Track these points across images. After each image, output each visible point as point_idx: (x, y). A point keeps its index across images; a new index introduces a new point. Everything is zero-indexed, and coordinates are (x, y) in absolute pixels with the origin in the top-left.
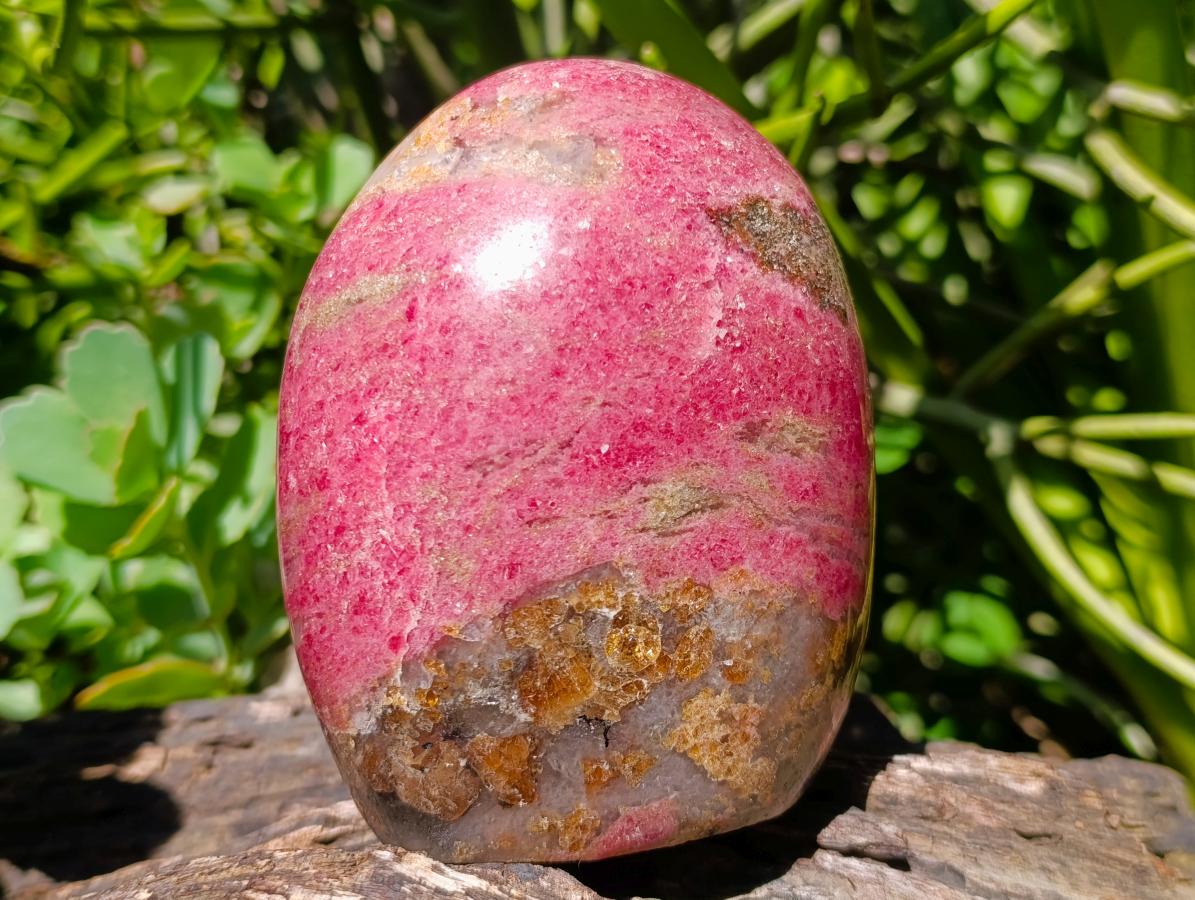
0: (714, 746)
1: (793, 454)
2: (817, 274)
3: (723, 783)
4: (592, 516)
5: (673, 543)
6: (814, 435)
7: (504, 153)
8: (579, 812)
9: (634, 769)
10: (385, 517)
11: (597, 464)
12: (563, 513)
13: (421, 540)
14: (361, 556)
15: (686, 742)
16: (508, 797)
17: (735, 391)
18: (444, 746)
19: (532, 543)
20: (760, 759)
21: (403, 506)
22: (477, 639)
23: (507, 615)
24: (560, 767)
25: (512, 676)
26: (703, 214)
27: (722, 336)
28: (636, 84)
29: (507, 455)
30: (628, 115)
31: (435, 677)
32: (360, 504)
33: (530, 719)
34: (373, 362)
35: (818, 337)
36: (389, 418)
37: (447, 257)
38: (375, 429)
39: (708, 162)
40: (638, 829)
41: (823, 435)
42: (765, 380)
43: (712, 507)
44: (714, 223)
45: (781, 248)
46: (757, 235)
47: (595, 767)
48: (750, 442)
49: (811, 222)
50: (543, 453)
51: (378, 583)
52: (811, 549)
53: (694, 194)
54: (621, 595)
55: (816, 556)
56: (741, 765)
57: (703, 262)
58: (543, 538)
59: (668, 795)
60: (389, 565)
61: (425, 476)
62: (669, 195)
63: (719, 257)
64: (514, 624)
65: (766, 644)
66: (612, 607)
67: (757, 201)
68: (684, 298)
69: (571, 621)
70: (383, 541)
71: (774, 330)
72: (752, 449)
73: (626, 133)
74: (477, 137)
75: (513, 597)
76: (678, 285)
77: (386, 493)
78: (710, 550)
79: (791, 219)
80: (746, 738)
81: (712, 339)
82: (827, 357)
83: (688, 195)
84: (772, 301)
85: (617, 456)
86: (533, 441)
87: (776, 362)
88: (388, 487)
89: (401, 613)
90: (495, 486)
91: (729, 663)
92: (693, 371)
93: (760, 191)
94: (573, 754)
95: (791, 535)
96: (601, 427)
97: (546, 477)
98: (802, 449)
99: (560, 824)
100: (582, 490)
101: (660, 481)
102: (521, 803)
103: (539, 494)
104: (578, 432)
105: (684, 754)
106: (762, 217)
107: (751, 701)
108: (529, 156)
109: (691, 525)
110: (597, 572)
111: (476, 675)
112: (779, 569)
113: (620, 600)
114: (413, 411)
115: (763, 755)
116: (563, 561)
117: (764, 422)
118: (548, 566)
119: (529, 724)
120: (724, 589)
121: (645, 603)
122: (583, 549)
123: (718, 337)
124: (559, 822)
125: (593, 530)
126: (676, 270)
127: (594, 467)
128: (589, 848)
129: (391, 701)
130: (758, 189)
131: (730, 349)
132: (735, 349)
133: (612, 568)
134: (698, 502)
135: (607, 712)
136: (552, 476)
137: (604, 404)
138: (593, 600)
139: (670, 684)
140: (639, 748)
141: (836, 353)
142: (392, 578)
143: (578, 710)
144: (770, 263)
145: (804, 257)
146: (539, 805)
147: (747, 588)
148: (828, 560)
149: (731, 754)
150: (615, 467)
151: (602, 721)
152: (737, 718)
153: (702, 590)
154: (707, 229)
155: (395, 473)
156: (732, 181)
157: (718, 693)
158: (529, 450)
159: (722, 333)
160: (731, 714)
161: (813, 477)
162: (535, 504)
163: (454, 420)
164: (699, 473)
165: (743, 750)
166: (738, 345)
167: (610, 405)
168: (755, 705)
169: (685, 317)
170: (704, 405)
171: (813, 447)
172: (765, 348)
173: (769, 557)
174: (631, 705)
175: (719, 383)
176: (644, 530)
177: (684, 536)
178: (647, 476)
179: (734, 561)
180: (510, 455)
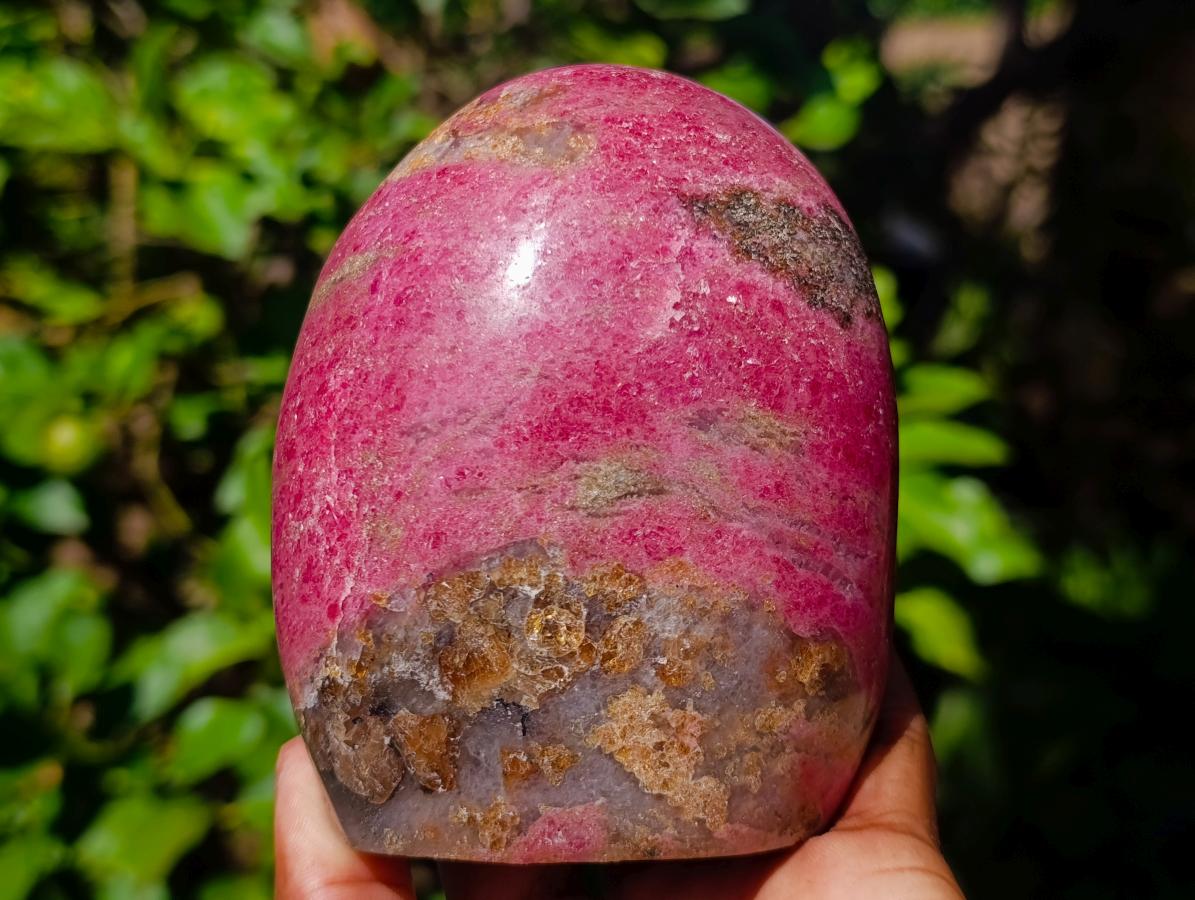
0: (644, 753)
1: (754, 449)
2: (810, 270)
3: (660, 797)
4: (520, 490)
5: (603, 524)
6: (783, 432)
7: (487, 139)
8: (497, 805)
9: (553, 764)
10: (331, 484)
11: (527, 436)
12: (490, 485)
13: (358, 506)
14: (311, 521)
15: (612, 742)
16: (429, 781)
17: (687, 375)
18: (371, 721)
19: (457, 513)
20: (705, 778)
21: (346, 471)
22: (402, 610)
23: (430, 586)
24: (479, 754)
25: (435, 650)
26: (674, 199)
27: (678, 318)
28: (637, 80)
29: (440, 422)
30: (616, 105)
31: (364, 646)
32: (314, 470)
33: (449, 698)
34: (339, 335)
35: (800, 334)
36: (344, 386)
37: (413, 232)
38: (331, 398)
39: (692, 151)
40: (560, 833)
41: (794, 434)
42: (725, 368)
43: (651, 492)
44: (685, 208)
45: (767, 239)
46: (737, 224)
47: (511, 756)
48: (700, 429)
49: (816, 221)
50: (476, 422)
51: (321, 549)
52: (770, 552)
53: (666, 179)
54: (544, 574)
55: (776, 560)
56: (679, 780)
57: (666, 244)
58: (469, 508)
59: (594, 801)
60: (331, 530)
61: (366, 442)
62: (639, 177)
63: (686, 241)
64: (436, 595)
65: (710, 647)
66: (533, 585)
67: (744, 193)
68: (638, 277)
69: (491, 597)
70: (328, 507)
71: (743, 318)
72: (702, 436)
73: (607, 120)
74: (470, 128)
75: (437, 567)
76: (633, 264)
77: (333, 458)
78: (645, 536)
79: (785, 213)
80: (684, 749)
81: (666, 320)
82: (811, 357)
83: (660, 178)
84: (744, 289)
85: (550, 431)
86: (466, 410)
87: (741, 350)
88: (336, 453)
89: (338, 580)
90: (426, 453)
91: (663, 661)
92: (640, 350)
93: (751, 183)
94: (491, 741)
95: (744, 532)
96: (535, 399)
97: (477, 447)
98: (766, 445)
99: (479, 817)
100: (511, 463)
101: (594, 460)
102: (440, 789)
103: (468, 464)
104: (511, 403)
105: (611, 756)
106: (747, 207)
107: (690, 708)
108: (508, 142)
109: (626, 508)
110: (521, 548)
111: (401, 647)
112: (726, 567)
113: (543, 579)
114: (363, 376)
115: (708, 773)
116: (487, 534)
117: (720, 411)
118: (471, 538)
119: (447, 702)
120: (658, 578)
121: (568, 584)
122: (506, 525)
123: (672, 319)
124: (478, 815)
125: (518, 503)
126: (634, 249)
127: (525, 439)
128: (511, 849)
129: (328, 672)
130: (752, 181)
131: (686, 333)
132: (692, 333)
133: (537, 545)
134: (635, 485)
135: (525, 697)
136: (481, 446)
137: (540, 376)
138: (515, 577)
139: (594, 676)
140: (561, 741)
141: (826, 354)
142: (333, 543)
143: (495, 692)
144: (748, 252)
145: (794, 252)
146: (459, 793)
147: (686, 582)
148: (792, 568)
149: (667, 765)
150: (546, 440)
151: (519, 706)
152: (674, 725)
153: (633, 576)
154: (676, 213)
155: (343, 440)
156: (715, 171)
157: (650, 692)
158: (462, 418)
159: (679, 316)
160: (666, 719)
161: (777, 476)
162: (463, 474)
163: (395, 387)
164: (637, 455)
165: (682, 763)
166: (696, 329)
167: (546, 378)
168: (695, 713)
169: (638, 295)
170: (649, 385)
171: (780, 444)
172: (729, 335)
173: (714, 553)
174: (551, 693)
175: (669, 365)
176: (572, 508)
177: (616, 519)
178: (581, 453)
179: (671, 551)
180: (443, 423)
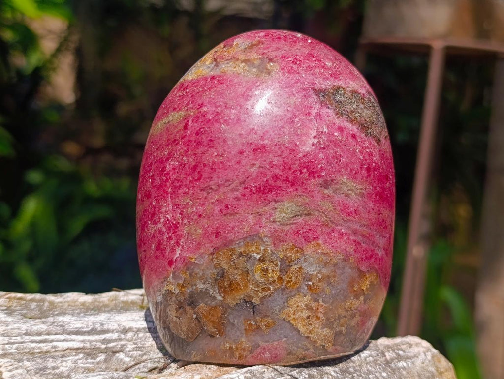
0: (303, 320)
1: (346, 196)
2: (365, 121)
3: (308, 337)
4: (252, 214)
5: (287, 228)
6: (357, 189)
7: (231, 64)
8: (242, 342)
9: (266, 326)
10: (169, 210)
11: (255, 192)
12: (240, 212)
13: (182, 220)
14: (160, 225)
15: (290, 316)
16: (213, 332)
17: (319, 166)
18: (188, 308)
19: (226, 223)
20: (326, 329)
21: (176, 205)
22: (202, 263)
23: (214, 253)
24: (234, 322)
25: (216, 280)
26: (312, 91)
27: (315, 142)
28: (292, 39)
29: (218, 186)
30: (285, 50)
31: (185, 278)
32: (161, 204)
33: (222, 299)
34: (170, 147)
35: (363, 147)
36: (174, 169)
37: (202, 104)
38: (168, 174)
39: (317, 70)
40: (268, 353)
41: (361, 189)
42: (334, 163)
43: (306, 215)
44: (317, 95)
45: (348, 108)
46: (337, 102)
47: (249, 322)
48: (325, 188)
49: (366, 99)
50: (233, 186)
51: (165, 237)
52: (352, 238)
53: (308, 83)
54: (262, 249)
55: (355, 241)
56: (316, 330)
57: (309, 110)
58: (230, 221)
59: (282, 340)
60: (169, 230)
61: (185, 193)
62: (297, 82)
63: (318, 109)
64: (217, 257)
65: (329, 277)
66: (258, 253)
67: (339, 88)
68: (299, 125)
69: (240, 258)
70: (168, 220)
71: (341, 142)
72: (326, 191)
73: (282, 57)
74: (222, 58)
75: (217, 246)
76: (297, 120)
77: (170, 199)
78: (303, 233)
79: (355, 97)
80: (318, 318)
81: (311, 143)
82: (367, 157)
83: (306, 83)
84: (341, 129)
85: (264, 189)
86: (229, 181)
87: (340, 155)
88: (171, 197)
89: (173, 250)
90: (212, 198)
91: (310, 283)
92: (301, 156)
93: (341, 84)
94: (240, 316)
95: (343, 230)
96: (258, 176)
97: (233, 196)
98: (350, 194)
99: (234, 347)
100: (248, 203)
101: (282, 201)
102: (218, 336)
103: (230, 203)
104: (248, 178)
105: (289, 322)
106: (341, 95)
107: (321, 302)
108: (241, 65)
109: (296, 221)
110: (253, 237)
111: (201, 278)
112: (336, 245)
113: (262, 251)
114: (183, 165)
115: (327, 327)
116: (238, 232)
117: (332, 180)
118: (232, 234)
119: (222, 301)
120: (309, 250)
121: (273, 253)
122: (246, 229)
123: (313, 143)
124: (234, 346)
125: (251, 219)
126: (297, 113)
127: (254, 193)
128: (247, 359)
129: (168, 288)
130: (341, 83)
131: (319, 148)
132: (321, 148)
133: (259, 237)
134: (299, 212)
135: (254, 299)
136: (236, 196)
137: (260, 167)
138: (250, 250)
139: (283, 290)
140: (268, 316)
141: (372, 155)
142: (170, 235)
143: (242, 297)
144: (342, 114)
145: (359, 113)
146: (226, 337)
147: (320, 251)
148: (361, 244)
149: (311, 325)
150: (263, 194)
151: (252, 302)
152: (314, 309)
153: (299, 249)
154: (313, 98)
155: (174, 192)
156: (328, 79)
157: (305, 296)
158: (227, 184)
159: (316, 141)
160: (311, 306)
161: (355, 206)
162: (228, 207)
163: (197, 170)
164: (300, 199)
165: (317, 324)
166: (323, 146)
167: (262, 167)
168: (323, 304)
169: (299, 133)
170: (305, 170)
171: (356, 194)
172: (335, 149)
173: (331, 239)
174: (264, 298)
175: (312, 162)
176: (274, 221)
177: (292, 226)
178: (277, 199)
179: (314, 239)
180: (219, 186)
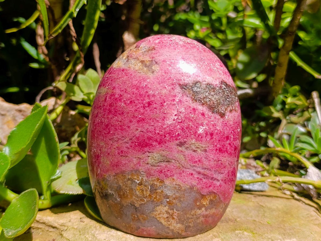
0: (164, 219)
1: (193, 151)
2: (214, 103)
3: (168, 227)
4: (135, 158)
5: (155, 168)
6: (202, 147)
8: (131, 224)
9: (143, 219)
10: (95, 146)
12: (128, 156)
13: (100, 154)
14: (92, 153)
15: (156, 216)
16: (117, 216)
17: (177, 133)
18: (105, 200)
19: (121, 161)
20: (179, 224)
21: (98, 145)
22: (110, 179)
23: (115, 176)
24: (127, 213)
25: (117, 190)
26: (178, 86)
27: (176, 119)
30: (167, 56)
31: (103, 185)
32: (92, 142)
33: (120, 201)
34: (98, 109)
35: (209, 121)
36: (98, 123)
37: (114, 87)
38: (96, 125)
40: (145, 232)
41: (205, 147)
42: (187, 131)
43: (167, 161)
44: (180, 88)
45: (201, 96)
46: (194, 92)
47: (133, 216)
48: (180, 147)
49: (217, 88)
50: (125, 140)
51: (94, 160)
52: (196, 176)
54: (140, 178)
55: (198, 178)
56: (173, 224)
57: (174, 98)
58: (124, 160)
59: (152, 227)
60: (95, 157)
61: (102, 139)
62: (169, 79)
63: (180, 97)
64: (117, 178)
65: (180, 197)
66: (138, 180)
67: (197, 82)
68: (166, 108)
69: (129, 181)
70: (95, 152)
71: (193, 118)
72: (180, 149)
73: (163, 61)
74: (131, 56)
75: (117, 172)
76: (165, 104)
77: (96, 141)
78: (164, 172)
79: (208, 88)
80: (173, 218)
81: (173, 119)
82: (211, 127)
83: (175, 79)
84: (194, 110)
85: (143, 145)
86: (123, 137)
87: (192, 127)
88: (96, 139)
89: (97, 169)
90: (114, 146)
91: (168, 200)
92: (165, 127)
93: (199, 80)
94: (129, 211)
95: (190, 172)
96: (139, 137)
97: (125, 146)
98: (197, 150)
100: (133, 151)
101: (153, 153)
102: (119, 218)
103: (123, 150)
104: (134, 137)
105: (156, 218)
106: (197, 87)
108: (139, 64)
109: (160, 165)
110: (135, 171)
111: (110, 187)
112: (184, 180)
114: (102, 123)
116: (128, 167)
117: (185, 142)
118: (124, 167)
120: (167, 182)
121: (146, 181)
122: (132, 165)
124: (127, 225)
125: (135, 161)
126: (166, 100)
127: (137, 146)
128: (135, 233)
131: (177, 122)
132: (179, 122)
133: (139, 171)
134: (163, 159)
135: (136, 204)
136: (127, 146)
137: (141, 131)
138: (134, 178)
139: (152, 202)
140: (144, 214)
141: (216, 125)
142: (96, 160)
143: (130, 202)
144: (196, 101)
145: (210, 99)
146: (123, 220)
147: (174, 183)
148: (202, 180)
149: (169, 221)
150: (142, 147)
151: (135, 206)
152: (171, 213)
153: (161, 181)
154: (178, 90)
155: (97, 137)
156: (190, 77)
157: (165, 206)
158: (122, 139)
159: (176, 118)
160: (169, 212)
161: (199, 158)
162: (122, 152)
163: (108, 128)
164: (163, 152)
165: (173, 221)
166: (180, 121)
167: (142, 132)
168: (176, 211)
169: (166, 112)
170: (167, 136)
171: (201, 150)
172: (188, 123)
173: (182, 176)
174: (142, 204)
175: (173, 131)
176: (148, 164)
177: (158, 167)
178: (149, 151)
179: (171, 176)
180: (119, 139)
